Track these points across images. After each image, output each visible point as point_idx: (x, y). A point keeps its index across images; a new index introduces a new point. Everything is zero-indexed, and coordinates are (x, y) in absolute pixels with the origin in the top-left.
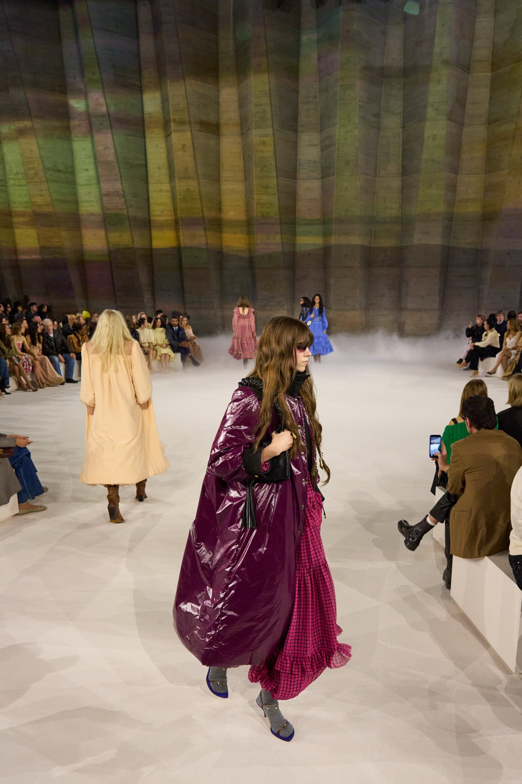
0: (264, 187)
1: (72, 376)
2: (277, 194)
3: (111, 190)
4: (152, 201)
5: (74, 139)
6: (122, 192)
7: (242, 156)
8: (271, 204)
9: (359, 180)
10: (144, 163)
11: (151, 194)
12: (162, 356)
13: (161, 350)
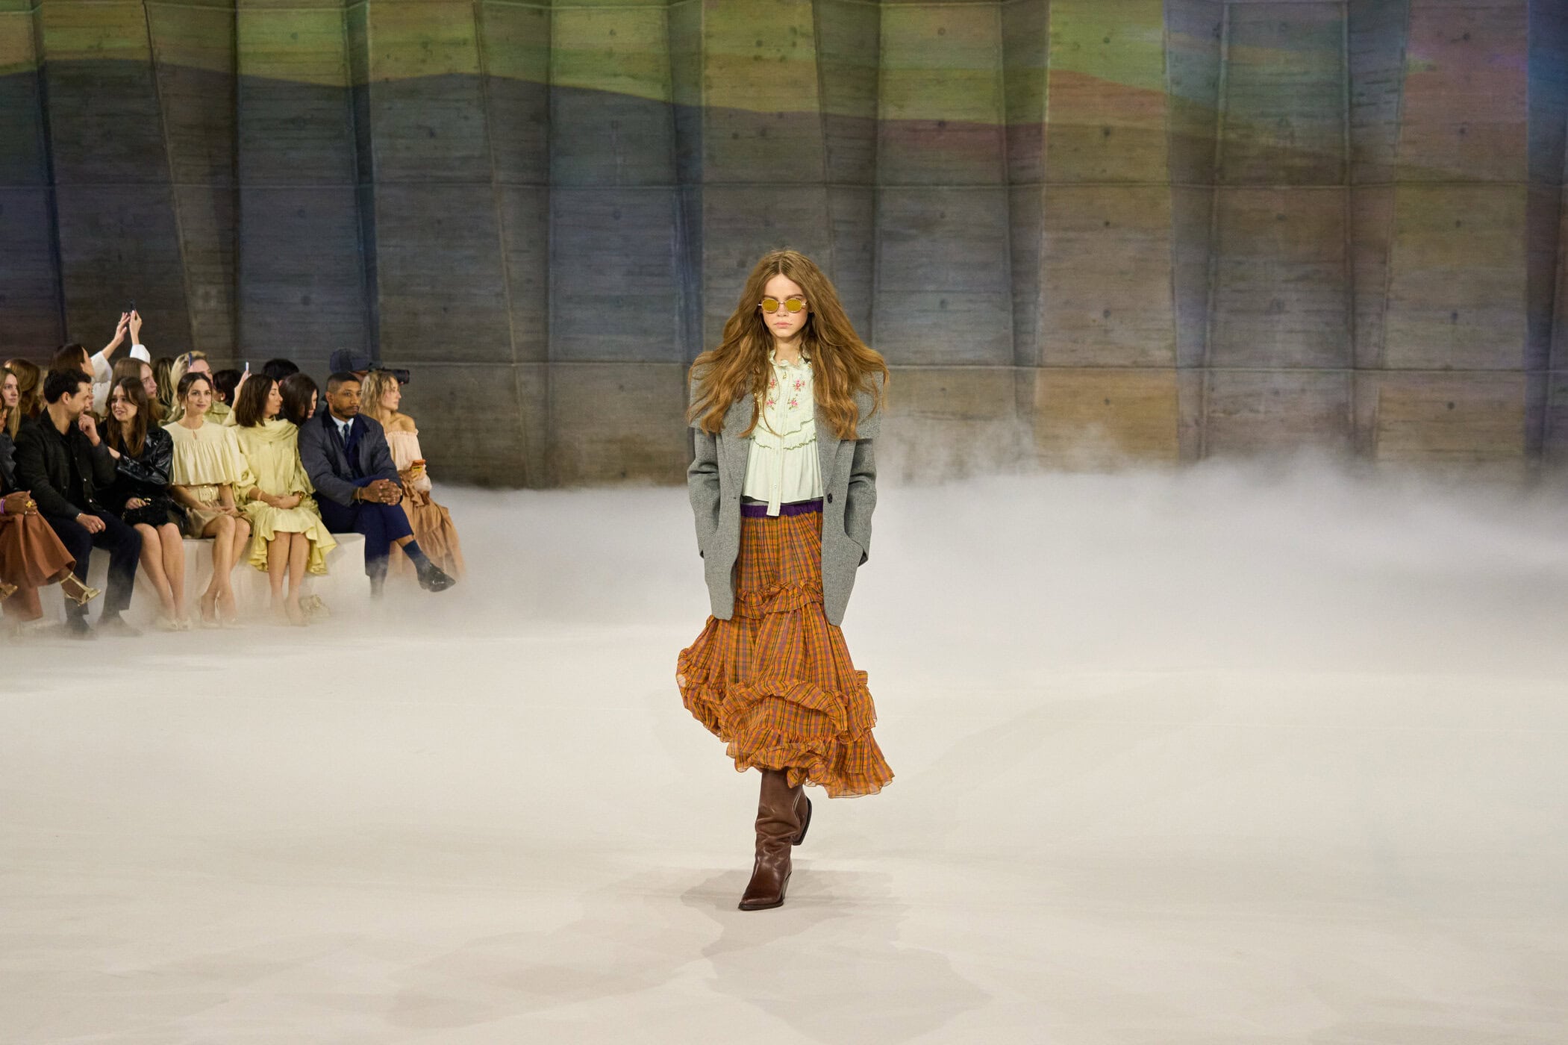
12: (278, 543)
13: (273, 516)
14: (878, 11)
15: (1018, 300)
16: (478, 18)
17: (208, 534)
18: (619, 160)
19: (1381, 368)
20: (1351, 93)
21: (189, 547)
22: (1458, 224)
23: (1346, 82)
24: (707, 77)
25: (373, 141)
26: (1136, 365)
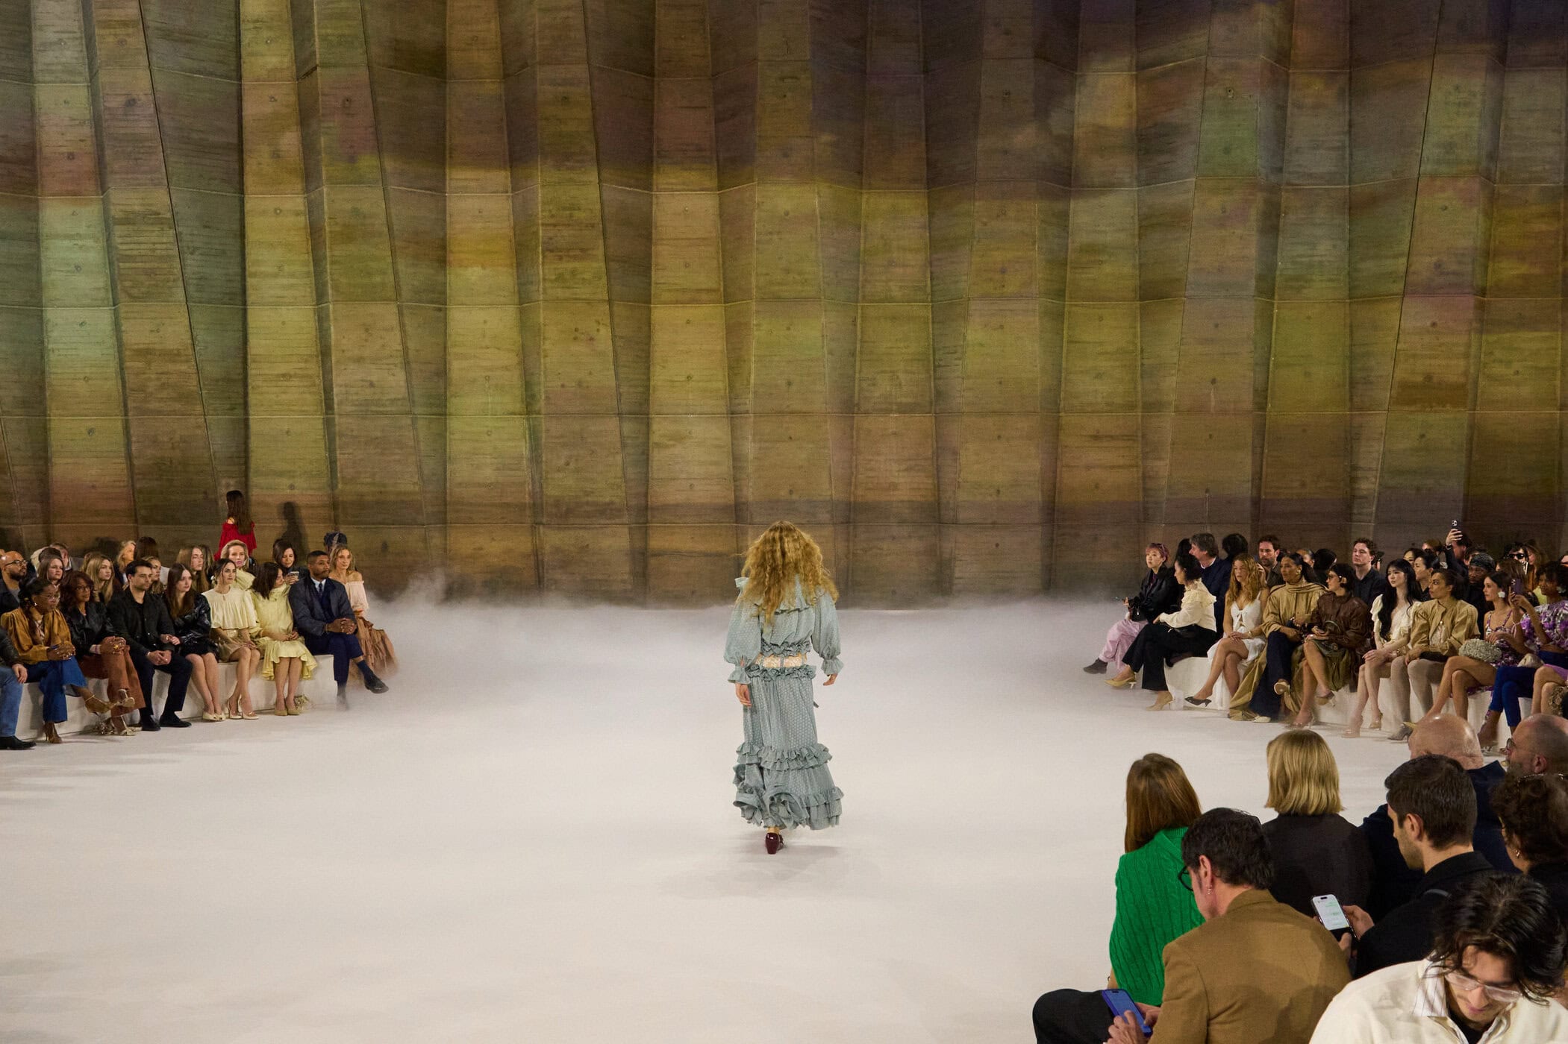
0: (564, 209)
1: (14, 730)
2: (601, 226)
3: (137, 208)
4: (251, 235)
5: (39, 77)
6: (169, 215)
7: (505, 127)
8: (582, 250)
9: (820, 196)
10: (235, 141)
11: (248, 220)
12: (282, 663)
13: (278, 649)
14: (649, 309)
15: (738, 483)
16: (400, 314)
17: (234, 659)
18: (490, 399)
19: (955, 523)
20: (934, 360)
21: (220, 668)
22: (999, 437)
23: (931, 352)
24: (545, 350)
25: (335, 390)
26: (809, 523)
